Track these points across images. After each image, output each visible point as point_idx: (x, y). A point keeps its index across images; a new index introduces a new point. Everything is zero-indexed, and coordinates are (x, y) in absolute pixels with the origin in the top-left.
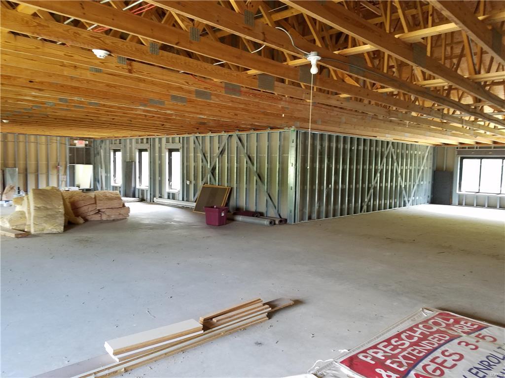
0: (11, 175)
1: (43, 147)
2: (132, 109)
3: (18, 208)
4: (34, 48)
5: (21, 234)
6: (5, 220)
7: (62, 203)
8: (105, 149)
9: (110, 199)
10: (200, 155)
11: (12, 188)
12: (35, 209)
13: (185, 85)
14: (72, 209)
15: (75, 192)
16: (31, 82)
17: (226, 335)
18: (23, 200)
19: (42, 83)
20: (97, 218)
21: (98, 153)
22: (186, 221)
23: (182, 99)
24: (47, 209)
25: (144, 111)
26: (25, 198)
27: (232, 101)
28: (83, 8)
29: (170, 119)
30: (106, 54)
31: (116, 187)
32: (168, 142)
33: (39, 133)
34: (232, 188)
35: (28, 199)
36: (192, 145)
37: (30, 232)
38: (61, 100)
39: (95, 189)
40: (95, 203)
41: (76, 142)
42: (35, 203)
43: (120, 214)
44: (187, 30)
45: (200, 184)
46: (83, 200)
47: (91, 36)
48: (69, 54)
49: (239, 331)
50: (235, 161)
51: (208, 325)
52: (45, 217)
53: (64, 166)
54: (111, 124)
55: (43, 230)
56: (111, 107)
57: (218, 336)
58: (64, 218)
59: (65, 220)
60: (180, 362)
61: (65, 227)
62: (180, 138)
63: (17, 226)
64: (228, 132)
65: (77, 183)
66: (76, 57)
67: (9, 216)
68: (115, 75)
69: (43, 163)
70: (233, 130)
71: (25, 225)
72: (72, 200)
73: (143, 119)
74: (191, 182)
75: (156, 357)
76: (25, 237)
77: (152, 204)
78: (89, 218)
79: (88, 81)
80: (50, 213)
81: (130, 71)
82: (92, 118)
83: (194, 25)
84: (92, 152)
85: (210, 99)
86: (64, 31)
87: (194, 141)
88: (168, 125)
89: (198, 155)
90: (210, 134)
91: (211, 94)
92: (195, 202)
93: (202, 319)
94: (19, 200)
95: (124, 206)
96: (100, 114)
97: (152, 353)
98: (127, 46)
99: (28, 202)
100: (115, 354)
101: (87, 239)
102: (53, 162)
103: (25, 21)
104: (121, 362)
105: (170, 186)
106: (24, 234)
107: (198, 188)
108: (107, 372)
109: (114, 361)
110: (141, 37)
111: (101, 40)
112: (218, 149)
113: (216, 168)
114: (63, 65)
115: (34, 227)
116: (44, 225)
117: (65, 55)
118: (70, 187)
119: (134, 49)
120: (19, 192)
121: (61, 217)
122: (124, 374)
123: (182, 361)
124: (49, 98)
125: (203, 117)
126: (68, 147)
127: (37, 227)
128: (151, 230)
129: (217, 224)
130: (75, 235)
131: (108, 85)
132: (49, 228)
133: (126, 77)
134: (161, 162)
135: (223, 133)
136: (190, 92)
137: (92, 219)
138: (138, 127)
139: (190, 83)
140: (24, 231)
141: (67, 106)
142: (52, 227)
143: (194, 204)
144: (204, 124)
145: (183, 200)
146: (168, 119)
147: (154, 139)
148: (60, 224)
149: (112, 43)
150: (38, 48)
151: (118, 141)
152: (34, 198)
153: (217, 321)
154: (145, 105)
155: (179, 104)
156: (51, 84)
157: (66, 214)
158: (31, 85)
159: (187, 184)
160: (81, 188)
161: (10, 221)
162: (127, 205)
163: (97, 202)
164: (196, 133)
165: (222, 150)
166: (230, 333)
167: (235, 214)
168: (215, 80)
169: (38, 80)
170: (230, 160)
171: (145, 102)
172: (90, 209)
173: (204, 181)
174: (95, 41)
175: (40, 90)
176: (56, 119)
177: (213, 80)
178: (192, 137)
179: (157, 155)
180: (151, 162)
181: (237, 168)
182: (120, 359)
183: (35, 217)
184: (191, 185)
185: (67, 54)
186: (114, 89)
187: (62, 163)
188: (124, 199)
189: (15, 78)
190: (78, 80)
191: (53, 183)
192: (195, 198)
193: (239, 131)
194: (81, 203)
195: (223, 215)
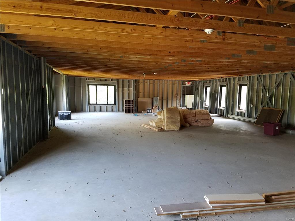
0: (155, 100)
1: (171, 86)
2: (220, 62)
3: (159, 117)
4: (174, 33)
5: (160, 130)
6: (153, 122)
7: (179, 115)
8: (201, 86)
9: (203, 114)
10: (261, 88)
11: (156, 107)
12: (166, 118)
13: (258, 43)
14: (184, 119)
15: (185, 109)
16: (169, 52)
17: (282, 209)
18: (162, 113)
19: (174, 52)
20: (196, 124)
21: (198, 89)
22: (249, 130)
23: (254, 52)
24: (172, 118)
25: (227, 62)
26: (162, 112)
27: (291, 50)
28: (203, 7)
29: (243, 65)
30: (212, 31)
31: (206, 107)
32: (239, 79)
33: (169, 79)
34: (284, 110)
35: (164, 113)
36: (256, 81)
37: (164, 129)
38: (182, 60)
39: (195, 108)
40: (195, 116)
41: (186, 83)
42: (167, 115)
43: (208, 123)
44: (265, 8)
45: (260, 107)
46: (189, 114)
47: (204, 22)
48: (191, 34)
49: (291, 208)
50: (289, 92)
51: (268, 199)
52: (171, 122)
53: (180, 96)
54: (206, 72)
55: (170, 129)
56: (208, 62)
57: (275, 208)
58: (180, 123)
59: (180, 124)
60: (249, 218)
61: (180, 128)
62: (247, 77)
63: (158, 125)
64: (284, 71)
65: (185, 105)
66: (195, 35)
67: (155, 121)
68: (214, 43)
69: (170, 94)
70: (288, 70)
71: (162, 125)
72: (183, 114)
73: (226, 67)
74: (253, 105)
75: (234, 211)
76: (162, 131)
77: (227, 118)
78: (192, 124)
79: (198, 48)
80: (173, 120)
81: (224, 39)
82: (197, 69)
83: (270, 3)
84: (194, 88)
85: (275, 50)
86: (190, 21)
87: (258, 78)
88: (241, 69)
89: (260, 87)
90: (270, 73)
91: (275, 47)
92: (256, 118)
93: (264, 195)
94: (160, 113)
95: (211, 118)
96: (202, 66)
97: (232, 208)
98: (224, 24)
99: (164, 114)
100: (211, 203)
101: (191, 135)
102: (174, 94)
103: (171, 20)
104: (213, 209)
105: (239, 107)
106: (161, 130)
107: (259, 110)
108: (205, 212)
109: (210, 207)
110: (233, 18)
111: (209, 23)
112: (275, 83)
113: (273, 96)
114: (187, 41)
115: (166, 127)
116: (171, 126)
117: (189, 35)
118: (182, 107)
119: (228, 25)
120: (159, 109)
121: (179, 123)
122: (215, 216)
123: (251, 217)
124: (176, 60)
125: (267, 62)
126: (182, 85)
127: (167, 127)
128: (227, 134)
129: (273, 135)
130: (185, 132)
131: (209, 49)
132: (173, 128)
133: (220, 43)
134: (234, 93)
135: (280, 72)
136: (260, 47)
137: (193, 125)
138: (221, 72)
139: (262, 42)
140: (161, 128)
141: (185, 64)
142: (174, 127)
143: (255, 120)
144: (267, 67)
145: (247, 117)
146: (242, 66)
147: (230, 79)
148: (178, 126)
149: (216, 24)
150: (176, 33)
151: (209, 81)
152: (166, 112)
153: (275, 199)
154: (229, 59)
155: (251, 55)
156: (179, 52)
157: (181, 121)
158: (169, 54)
159: (250, 106)
160: (188, 107)
161: (156, 123)
162: (212, 118)
163: (196, 115)
164: (259, 73)
165: (278, 84)
166: (284, 209)
167: (286, 128)
168: (280, 37)
169: (172, 51)
170: (284, 91)
171: (229, 56)
172: (192, 120)
173: (263, 105)
174: (206, 25)
175: (173, 56)
176: (178, 71)
177: (278, 37)
178: (256, 76)
179: (232, 88)
180: (227, 93)
181: (289, 96)
182: (213, 207)
183: (166, 122)
184: (253, 108)
185: (190, 34)
186: (212, 51)
187: (179, 94)
188: (211, 114)
189: (162, 51)
190: (193, 48)
191: (174, 105)
192: (256, 116)
193: (293, 70)
194: (188, 116)
195: (277, 128)
